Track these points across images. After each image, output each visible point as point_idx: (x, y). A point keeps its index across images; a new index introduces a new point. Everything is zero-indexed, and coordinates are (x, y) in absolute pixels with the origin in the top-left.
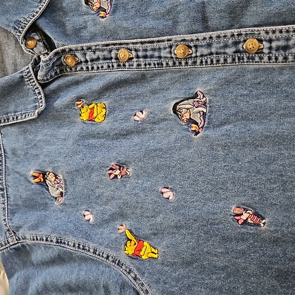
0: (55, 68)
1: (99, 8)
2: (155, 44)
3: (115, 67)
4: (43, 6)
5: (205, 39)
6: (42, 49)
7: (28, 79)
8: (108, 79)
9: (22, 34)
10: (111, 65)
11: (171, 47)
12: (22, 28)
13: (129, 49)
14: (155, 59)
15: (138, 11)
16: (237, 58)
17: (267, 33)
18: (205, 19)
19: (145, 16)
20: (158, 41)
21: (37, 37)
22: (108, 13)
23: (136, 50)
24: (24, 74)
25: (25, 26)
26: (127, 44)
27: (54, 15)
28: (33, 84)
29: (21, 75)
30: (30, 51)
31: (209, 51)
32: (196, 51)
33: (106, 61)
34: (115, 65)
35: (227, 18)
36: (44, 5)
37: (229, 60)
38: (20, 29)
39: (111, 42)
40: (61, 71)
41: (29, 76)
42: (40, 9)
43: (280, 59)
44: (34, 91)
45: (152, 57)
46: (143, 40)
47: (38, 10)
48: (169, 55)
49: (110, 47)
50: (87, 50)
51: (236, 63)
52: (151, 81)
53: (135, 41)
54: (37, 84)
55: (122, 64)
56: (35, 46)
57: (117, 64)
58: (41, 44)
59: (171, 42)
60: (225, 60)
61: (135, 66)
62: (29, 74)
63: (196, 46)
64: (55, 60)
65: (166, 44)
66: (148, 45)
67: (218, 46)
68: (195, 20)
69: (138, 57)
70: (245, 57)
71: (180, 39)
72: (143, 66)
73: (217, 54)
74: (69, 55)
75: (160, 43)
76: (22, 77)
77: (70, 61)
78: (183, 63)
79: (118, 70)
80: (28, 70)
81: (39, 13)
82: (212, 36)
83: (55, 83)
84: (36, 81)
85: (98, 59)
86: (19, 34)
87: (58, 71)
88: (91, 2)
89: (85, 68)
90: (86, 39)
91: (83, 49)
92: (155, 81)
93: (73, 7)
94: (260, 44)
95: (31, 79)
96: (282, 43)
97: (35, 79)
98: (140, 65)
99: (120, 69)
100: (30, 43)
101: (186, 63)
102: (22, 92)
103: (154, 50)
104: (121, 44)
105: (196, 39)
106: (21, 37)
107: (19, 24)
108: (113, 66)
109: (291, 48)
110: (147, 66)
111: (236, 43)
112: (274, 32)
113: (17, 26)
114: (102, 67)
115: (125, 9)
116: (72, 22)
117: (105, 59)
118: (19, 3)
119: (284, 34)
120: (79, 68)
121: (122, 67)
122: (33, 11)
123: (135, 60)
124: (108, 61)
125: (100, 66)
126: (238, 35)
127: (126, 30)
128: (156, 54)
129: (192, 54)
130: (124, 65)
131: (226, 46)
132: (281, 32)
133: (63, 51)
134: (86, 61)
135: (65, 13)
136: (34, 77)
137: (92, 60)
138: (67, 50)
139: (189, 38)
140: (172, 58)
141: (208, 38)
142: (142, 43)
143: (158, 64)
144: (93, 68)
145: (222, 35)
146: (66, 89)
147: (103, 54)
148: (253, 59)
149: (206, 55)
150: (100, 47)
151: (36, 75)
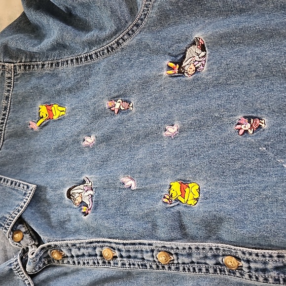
0: (43, 260)
1: (81, 202)
2: (137, 246)
3: (100, 264)
4: (27, 200)
5: (184, 249)
6: (29, 241)
7: (17, 272)
8: (95, 275)
9: (8, 231)
10: (96, 262)
11: (152, 251)
12: (8, 225)
13: (112, 248)
14: (138, 260)
15: (118, 209)
16: (218, 269)
17: (244, 253)
18: (182, 227)
19: (125, 215)
20: (140, 244)
21: (23, 230)
22: (90, 209)
23: (119, 250)
24: (13, 267)
25: (11, 223)
26: (110, 243)
27: (39, 205)
28: (23, 276)
29: (10, 268)
30: (17, 245)
31: (190, 260)
32: (178, 259)
33: (91, 258)
34: (100, 262)
35: (203, 230)
36: (29, 199)
37: (211, 271)
38: (6, 226)
39: (94, 240)
40: (49, 262)
41: (18, 269)
42: (25, 202)
43: (261, 279)
44: (24, 281)
45: (135, 257)
46: (125, 242)
47: (23, 204)
48: (151, 259)
49: (94, 244)
50: (72, 246)
51: (218, 274)
52: (138, 277)
53: (117, 241)
54: (26, 276)
55: (107, 262)
56: (22, 239)
57: (102, 261)
58: (28, 235)
59: (152, 247)
60: (207, 270)
61: (120, 265)
62: (18, 267)
63: (177, 254)
64: (41, 255)
65: (147, 248)
66: (130, 246)
67: (198, 257)
68: (173, 229)
69: (121, 256)
70: (226, 270)
71: (160, 246)
72: (127, 266)
73: (198, 263)
74: (55, 251)
75: (141, 246)
76: (11, 269)
77: (56, 256)
78: (166, 267)
79: (104, 267)
80: (16, 263)
81: (24, 207)
82: (191, 247)
83: (43, 273)
84: (25, 273)
85: (83, 255)
86: (5, 231)
87: (46, 262)
88: (73, 197)
89: (71, 262)
90: (70, 231)
91: (67, 246)
92: (141, 279)
93: (57, 200)
94: (239, 262)
95: (20, 271)
96: (260, 266)
97: (23, 271)
98: (125, 264)
99: (105, 266)
100: (17, 237)
101: (170, 268)
102: (12, 281)
103: (136, 251)
104: (104, 242)
105: (176, 247)
106: (7, 233)
107: (5, 220)
108: (98, 263)
109: (270, 271)
110: (132, 266)
111: (215, 256)
112: (250, 254)
113: (3, 223)
114: (88, 263)
115: (106, 206)
116: (56, 214)
117: (90, 255)
118: (5, 195)
119: (261, 258)
120: (65, 261)
121: (107, 264)
122: (18, 205)
123: (119, 259)
124: (93, 258)
125: (86, 262)
126: (216, 249)
127: (108, 229)
128: (139, 255)
129: (173, 260)
130: (109, 263)
131: (206, 257)
132: (257, 255)
133: (49, 246)
134: (72, 256)
135: (50, 205)
136: (22, 269)
137: (78, 256)
138: (53, 246)
139: (169, 246)
140: (154, 261)
141: (187, 248)
142: (124, 244)
143: (142, 265)
144: (79, 263)
145: (201, 247)
146: (55, 279)
147: (87, 251)
148: (234, 273)
149: (188, 264)
150: (84, 245)
151: (25, 267)
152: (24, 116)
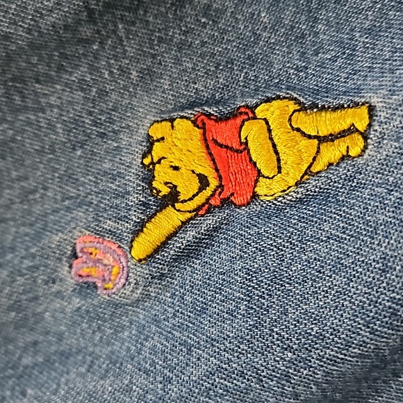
152: (37, 209)
